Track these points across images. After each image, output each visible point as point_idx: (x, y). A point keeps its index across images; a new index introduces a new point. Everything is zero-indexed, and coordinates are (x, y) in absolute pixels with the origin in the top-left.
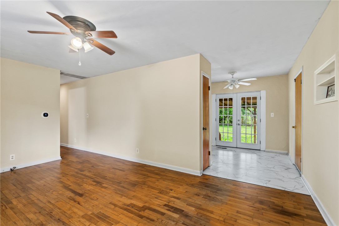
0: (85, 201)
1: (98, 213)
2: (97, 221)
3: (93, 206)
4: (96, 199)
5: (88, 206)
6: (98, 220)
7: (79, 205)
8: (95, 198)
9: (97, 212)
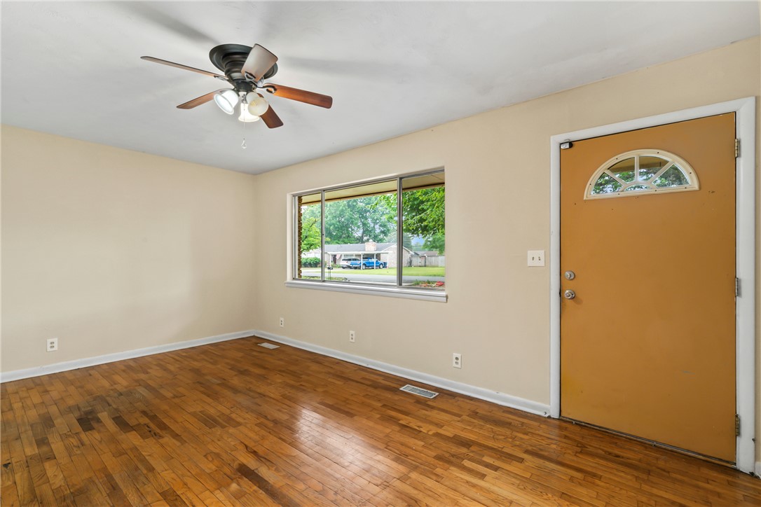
0: (233, 453)
1: (214, 427)
2: (220, 417)
3: (219, 440)
4: (208, 456)
5: (230, 439)
6: (217, 418)
7: (246, 443)
8: (210, 459)
9: (216, 428)
